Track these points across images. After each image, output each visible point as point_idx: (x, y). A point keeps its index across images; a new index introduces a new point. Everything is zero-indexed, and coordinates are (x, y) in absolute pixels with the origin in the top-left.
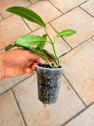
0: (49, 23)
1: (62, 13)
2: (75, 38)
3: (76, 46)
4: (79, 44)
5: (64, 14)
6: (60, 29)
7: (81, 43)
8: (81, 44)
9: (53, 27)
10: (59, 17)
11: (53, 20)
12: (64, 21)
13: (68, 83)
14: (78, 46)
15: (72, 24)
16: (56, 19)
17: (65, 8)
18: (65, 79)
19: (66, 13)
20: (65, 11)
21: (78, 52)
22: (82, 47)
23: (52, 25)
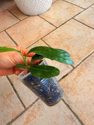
0: (41, 39)
1: (55, 27)
2: (76, 54)
3: (79, 63)
4: (82, 60)
5: (58, 28)
6: (56, 45)
7: (83, 59)
8: (85, 61)
9: (47, 43)
10: (53, 31)
11: (46, 35)
12: (59, 35)
13: (77, 120)
14: (80, 63)
15: (68, 37)
16: (49, 34)
17: (57, 22)
18: (72, 113)
19: (60, 26)
20: (58, 24)
21: (82, 71)
22: (86, 64)
23: (45, 41)
